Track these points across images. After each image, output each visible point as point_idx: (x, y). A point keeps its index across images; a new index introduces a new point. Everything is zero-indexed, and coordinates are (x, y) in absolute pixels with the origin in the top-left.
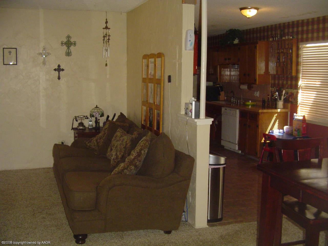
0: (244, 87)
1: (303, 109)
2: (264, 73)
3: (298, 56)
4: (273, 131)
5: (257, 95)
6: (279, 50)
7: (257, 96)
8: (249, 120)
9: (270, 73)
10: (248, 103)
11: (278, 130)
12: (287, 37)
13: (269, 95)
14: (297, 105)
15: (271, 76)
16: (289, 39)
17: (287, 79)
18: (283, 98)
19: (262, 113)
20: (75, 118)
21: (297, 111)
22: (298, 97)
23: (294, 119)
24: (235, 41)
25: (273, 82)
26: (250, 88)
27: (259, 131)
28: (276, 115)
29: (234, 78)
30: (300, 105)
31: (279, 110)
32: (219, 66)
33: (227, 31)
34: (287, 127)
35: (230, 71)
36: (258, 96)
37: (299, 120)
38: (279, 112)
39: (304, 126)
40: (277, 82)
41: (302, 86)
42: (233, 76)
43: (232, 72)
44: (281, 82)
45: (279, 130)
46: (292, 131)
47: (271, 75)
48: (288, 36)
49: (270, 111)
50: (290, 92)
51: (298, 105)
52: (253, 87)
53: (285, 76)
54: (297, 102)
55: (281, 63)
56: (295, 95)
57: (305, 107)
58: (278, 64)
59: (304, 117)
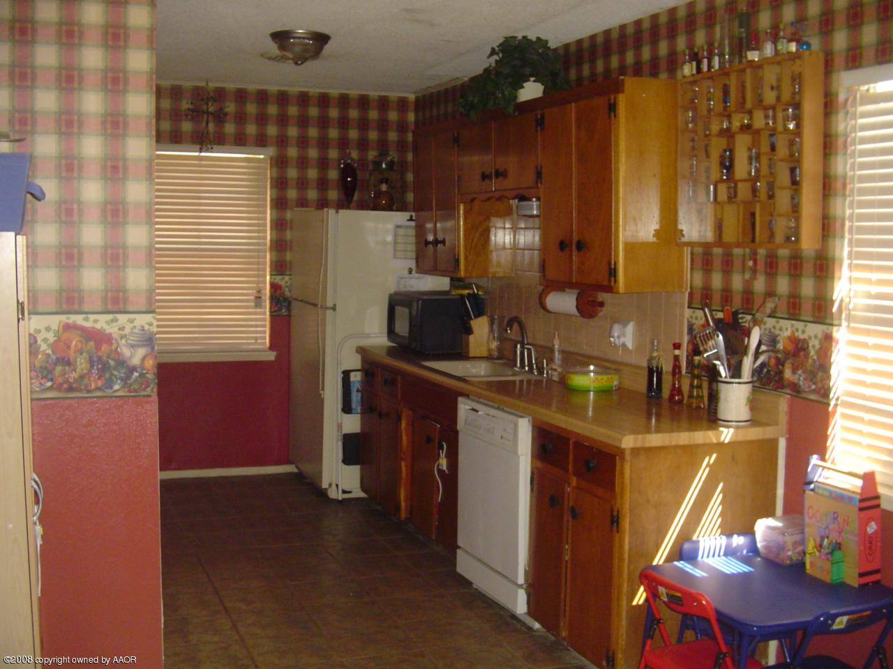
0: (563, 302)
1: (860, 432)
2: (654, 236)
3: (829, 145)
4: (698, 542)
5: (622, 340)
6: (729, 117)
7: (624, 345)
8: (574, 481)
9: (683, 236)
10: (579, 381)
11: (724, 538)
12: (769, 50)
13: (677, 346)
14: (828, 405)
15: (687, 251)
16: (779, 59)
17: (772, 266)
18: (748, 364)
19: (636, 451)
21: (825, 437)
22: (830, 364)
23: (810, 483)
24: (523, 87)
25: (698, 280)
26: (588, 307)
27: (621, 547)
28: (712, 461)
29: (527, 258)
30: (840, 410)
31: (726, 434)
32: (462, 207)
33: (493, 49)
34: (771, 522)
35: (515, 229)
36: (630, 345)
37: (838, 496)
38: (726, 441)
39: (872, 528)
40: (717, 281)
41: (854, 309)
42: (524, 249)
43: (522, 232)
44: (737, 283)
45: (729, 535)
46: (800, 549)
47: (691, 244)
48: (775, 38)
49: (683, 438)
50: (788, 333)
51: (830, 409)
52: (601, 304)
53: (762, 252)
54: (825, 392)
55: (740, 185)
56: (812, 353)
57: (872, 423)
58: (722, 189)
59: (869, 478)
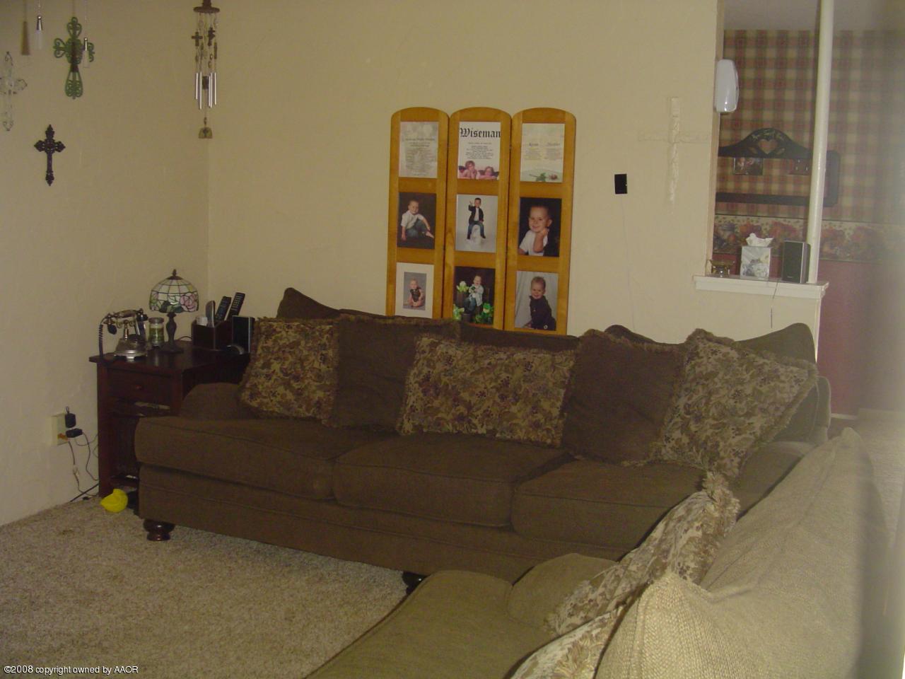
20: (106, 323)
